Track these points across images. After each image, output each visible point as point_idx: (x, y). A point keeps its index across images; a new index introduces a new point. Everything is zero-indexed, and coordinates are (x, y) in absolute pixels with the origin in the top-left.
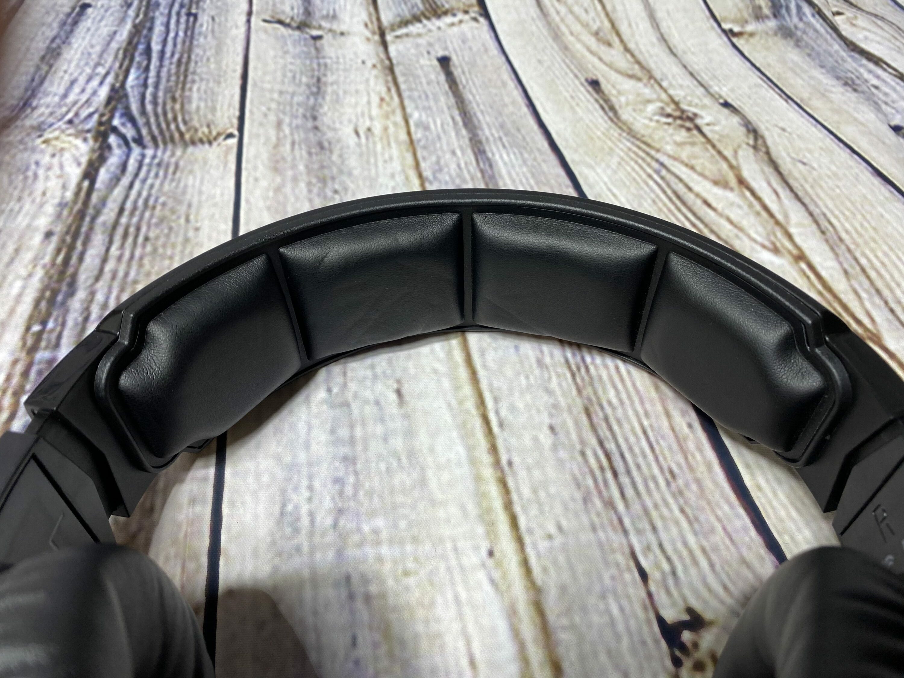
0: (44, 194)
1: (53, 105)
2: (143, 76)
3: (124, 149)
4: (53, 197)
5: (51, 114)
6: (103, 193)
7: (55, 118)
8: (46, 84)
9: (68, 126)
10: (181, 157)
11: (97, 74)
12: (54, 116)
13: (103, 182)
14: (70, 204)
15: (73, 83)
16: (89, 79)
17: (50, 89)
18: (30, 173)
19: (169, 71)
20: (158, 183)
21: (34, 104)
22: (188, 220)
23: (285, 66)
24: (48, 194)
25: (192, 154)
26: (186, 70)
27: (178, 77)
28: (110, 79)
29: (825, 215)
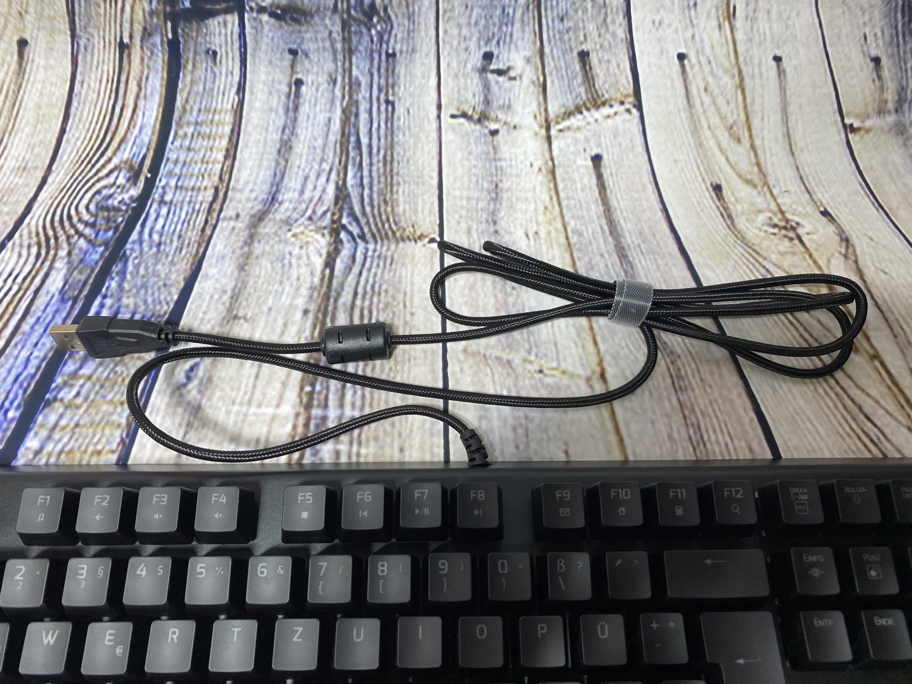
0: (298, 279)
1: (294, 200)
2: (359, 175)
3: (352, 243)
4: (306, 283)
5: (295, 209)
6: (340, 279)
7: (298, 213)
8: (286, 179)
9: (309, 222)
10: (395, 251)
11: (323, 171)
12: (297, 211)
13: (339, 271)
14: (318, 287)
15: (306, 178)
16: (318, 177)
17: (289, 185)
18: (286, 262)
19: (378, 169)
20: (380, 271)
21: (280, 199)
22: (405, 306)
23: (470, 169)
24: (301, 279)
25: (403, 249)
26: (391, 170)
27: (386, 178)
28: (333, 176)
29: (898, 321)
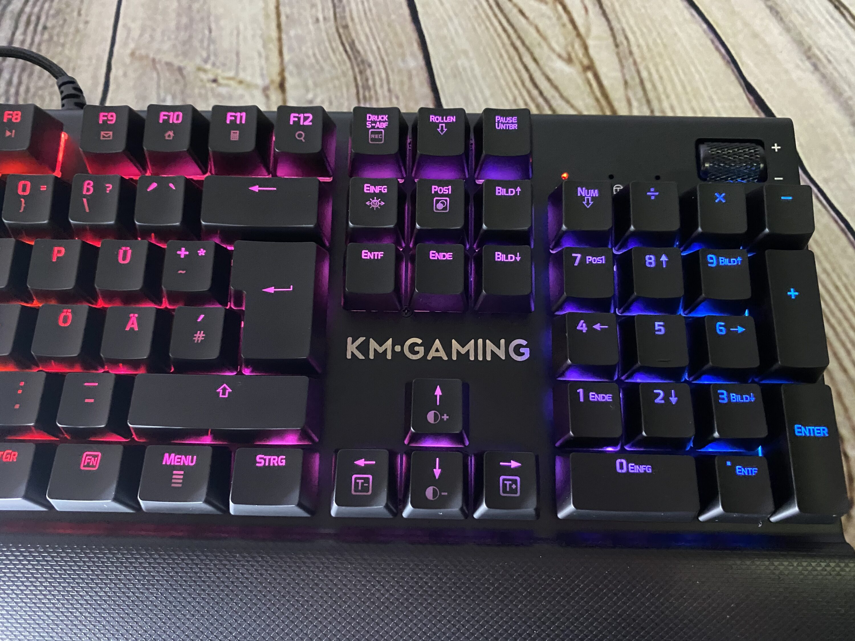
29: (623, 30)
